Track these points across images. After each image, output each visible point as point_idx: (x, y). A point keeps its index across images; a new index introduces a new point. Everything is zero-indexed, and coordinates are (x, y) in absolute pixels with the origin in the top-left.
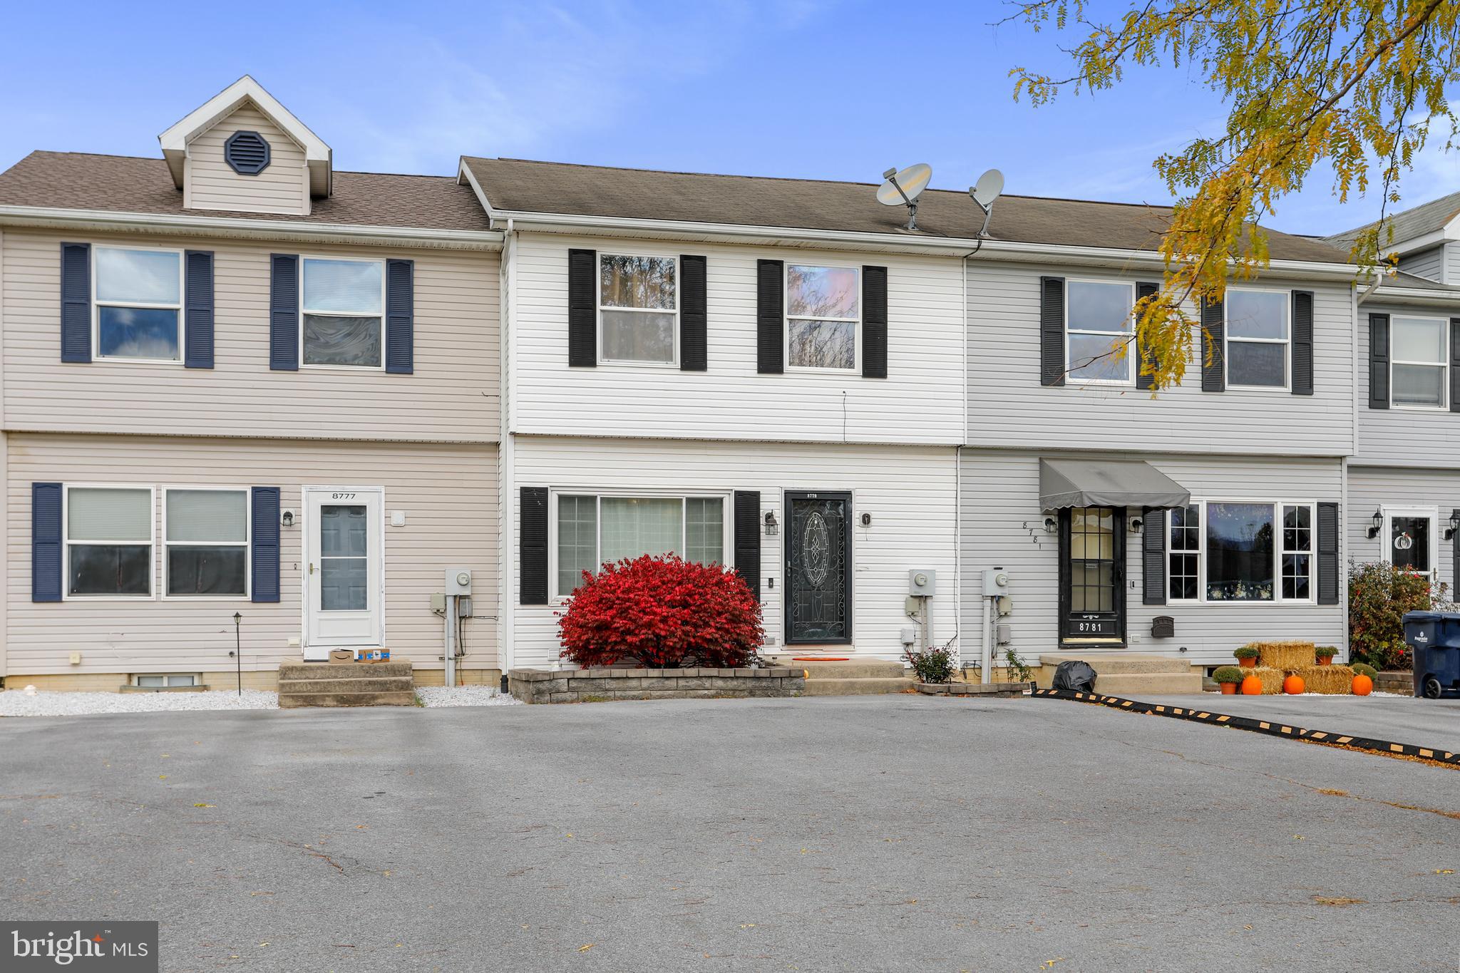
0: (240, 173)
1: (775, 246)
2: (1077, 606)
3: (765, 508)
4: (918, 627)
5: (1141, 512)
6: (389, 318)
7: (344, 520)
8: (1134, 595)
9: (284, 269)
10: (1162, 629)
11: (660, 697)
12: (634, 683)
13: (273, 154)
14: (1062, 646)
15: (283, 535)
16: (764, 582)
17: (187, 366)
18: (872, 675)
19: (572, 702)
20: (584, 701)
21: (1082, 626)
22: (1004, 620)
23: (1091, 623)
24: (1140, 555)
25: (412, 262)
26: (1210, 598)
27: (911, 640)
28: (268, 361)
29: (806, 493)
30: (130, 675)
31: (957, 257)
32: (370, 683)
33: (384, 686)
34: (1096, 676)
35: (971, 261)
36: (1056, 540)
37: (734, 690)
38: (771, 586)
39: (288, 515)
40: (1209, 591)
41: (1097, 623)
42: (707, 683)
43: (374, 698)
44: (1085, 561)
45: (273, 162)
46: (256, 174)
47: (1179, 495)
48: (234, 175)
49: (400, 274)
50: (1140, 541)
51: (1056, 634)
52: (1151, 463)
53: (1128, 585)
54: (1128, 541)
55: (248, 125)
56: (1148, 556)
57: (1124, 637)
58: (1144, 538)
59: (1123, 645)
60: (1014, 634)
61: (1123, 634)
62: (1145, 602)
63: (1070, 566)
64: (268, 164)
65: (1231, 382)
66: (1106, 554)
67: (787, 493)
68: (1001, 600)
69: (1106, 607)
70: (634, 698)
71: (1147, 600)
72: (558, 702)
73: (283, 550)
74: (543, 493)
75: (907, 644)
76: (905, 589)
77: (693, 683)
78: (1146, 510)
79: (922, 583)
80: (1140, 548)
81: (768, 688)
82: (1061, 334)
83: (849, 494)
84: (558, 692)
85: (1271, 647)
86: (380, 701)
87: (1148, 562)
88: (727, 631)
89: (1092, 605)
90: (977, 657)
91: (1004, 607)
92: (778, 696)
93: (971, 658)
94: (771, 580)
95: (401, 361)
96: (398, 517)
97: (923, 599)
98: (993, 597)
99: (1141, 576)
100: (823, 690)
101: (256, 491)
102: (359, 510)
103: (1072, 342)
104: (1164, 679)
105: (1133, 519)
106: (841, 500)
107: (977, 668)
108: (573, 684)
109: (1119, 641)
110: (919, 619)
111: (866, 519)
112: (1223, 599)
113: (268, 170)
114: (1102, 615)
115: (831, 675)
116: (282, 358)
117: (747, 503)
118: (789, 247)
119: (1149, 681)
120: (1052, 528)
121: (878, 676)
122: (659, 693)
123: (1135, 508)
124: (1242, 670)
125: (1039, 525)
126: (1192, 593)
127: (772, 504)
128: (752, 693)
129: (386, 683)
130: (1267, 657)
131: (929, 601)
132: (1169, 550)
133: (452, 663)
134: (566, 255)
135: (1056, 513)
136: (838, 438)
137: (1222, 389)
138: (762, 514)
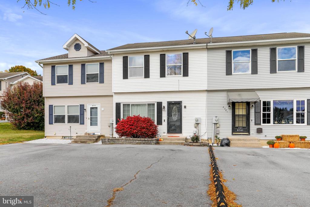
0: (77, 51)
1: (163, 51)
2: (237, 125)
3: (163, 105)
4: (197, 130)
5: (254, 103)
6: (100, 73)
8: (252, 123)
9: (83, 66)
10: (259, 131)
13: (81, 47)
14: (232, 134)
15: (85, 113)
16: (163, 120)
17: (69, 84)
18: (178, 140)
19: (108, 144)
20: (111, 144)
21: (238, 130)
22: (218, 129)
23: (240, 129)
24: (254, 113)
25: (104, 63)
26: (274, 123)
27: (195, 133)
28: (81, 83)
29: (172, 102)
30: (63, 137)
31: (205, 49)
32: (88, 139)
33: (90, 140)
35: (208, 49)
36: (231, 110)
37: (140, 143)
38: (164, 121)
39: (85, 109)
41: (242, 129)
42: (135, 141)
43: (86, 142)
44: (239, 115)
45: (82, 48)
46: (79, 50)
48: (76, 51)
49: (102, 65)
50: (254, 110)
51: (231, 132)
52: (256, 92)
53: (251, 120)
54: (250, 110)
55: (77, 42)
56: (256, 114)
57: (249, 133)
58: (255, 109)
60: (220, 132)
61: (249, 132)
62: (255, 125)
63: (235, 116)
64: (81, 48)
65: (278, 71)
66: (244, 113)
67: (168, 102)
68: (217, 124)
69: (245, 125)
71: (256, 124)
72: (106, 144)
73: (85, 115)
74: (120, 104)
76: (195, 122)
77: (132, 141)
79: (197, 120)
80: (254, 112)
81: (147, 143)
82: (231, 63)
83: (181, 102)
85: (285, 136)
86: (87, 142)
89: (241, 125)
90: (211, 136)
91: (218, 125)
92: (149, 144)
93: (210, 137)
94: (164, 120)
95: (102, 81)
96: (103, 109)
97: (198, 124)
98: (215, 124)
99: (254, 118)
100: (165, 143)
101: (80, 105)
102: (96, 108)
103: (234, 65)
104: (250, 143)
105: (252, 105)
106: (179, 103)
107: (211, 139)
110: (197, 128)
111: (185, 107)
112: (278, 124)
113: (81, 49)
114: (243, 127)
115: (169, 140)
116: (83, 82)
117: (160, 104)
118: (166, 51)
119: (246, 143)
120: (229, 108)
121: (179, 140)
123: (252, 102)
124: (275, 141)
125: (227, 107)
126: (269, 122)
127: (165, 104)
128: (144, 144)
129: (90, 139)
130: (284, 138)
131: (199, 124)
132: (262, 112)
133: (111, 136)
134: (122, 58)
135: (231, 104)
136: (178, 90)
137: (276, 73)
138: (163, 106)
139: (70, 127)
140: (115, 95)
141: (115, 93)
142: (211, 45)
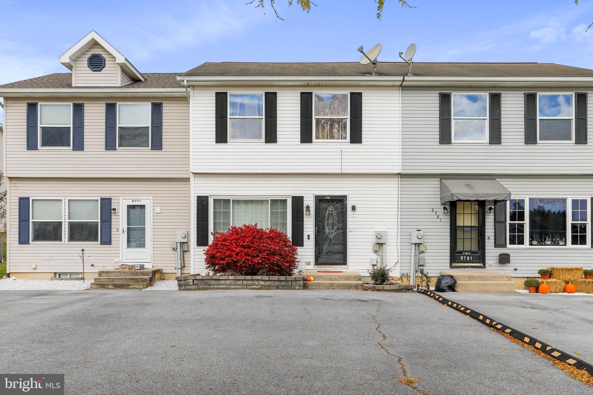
0: (94, 71)
1: (308, 86)
2: (459, 248)
3: (305, 204)
4: (379, 258)
5: (493, 203)
6: (152, 127)
7: (137, 211)
8: (489, 243)
9: (111, 109)
10: (504, 259)
11: (235, 289)
12: (223, 282)
13: (106, 62)
14: (451, 267)
15: (113, 217)
16: (305, 237)
17: (73, 150)
18: (345, 280)
19: (194, 290)
20: (199, 290)
21: (462, 258)
22: (422, 255)
23: (467, 256)
24: (493, 224)
25: (162, 103)
26: (531, 244)
27: (375, 263)
28: (104, 147)
29: (325, 196)
30: (55, 273)
31: (396, 86)
32: (131, 279)
33: (137, 281)
34: (456, 282)
35: (404, 88)
36: (449, 217)
37: (269, 286)
38: (309, 239)
39: (114, 209)
40: (530, 241)
41: (470, 256)
42: (256, 283)
43: (129, 285)
44: (464, 227)
45: (106, 65)
46: (100, 71)
47: (505, 194)
48: (91, 72)
49: (157, 108)
50: (493, 217)
51: (449, 261)
52: (498, 180)
53: (486, 238)
54: (486, 217)
55: (96, 51)
56: (497, 224)
57: (484, 263)
58: (495, 216)
59: (484, 267)
60: (427, 261)
61: (484, 262)
62: (495, 247)
63: (456, 229)
64: (104, 66)
65: (540, 139)
66: (475, 223)
67: (316, 196)
68: (420, 245)
69: (475, 248)
70: (222, 289)
71: (496, 245)
72: (188, 290)
73: (112, 223)
74: (206, 198)
75: (374, 265)
76: (374, 240)
77: (250, 282)
78: (496, 202)
79: (379, 237)
80: (493, 220)
81: (285, 285)
82: (449, 120)
83: (345, 196)
84: (188, 285)
85: (557, 269)
86: (131, 287)
87: (497, 228)
88: (268, 259)
89: (467, 247)
90: (408, 271)
91: (422, 248)
92: (290, 289)
93: (405, 272)
94: (309, 236)
95: (157, 145)
96: (158, 210)
97: (381, 245)
98: (416, 244)
99: (493, 234)
100: (319, 287)
101: (102, 199)
102: (143, 207)
103: (456, 123)
104: (494, 285)
105: (489, 207)
106: (341, 200)
107: (408, 277)
108: (195, 282)
109: (481, 265)
110: (379, 254)
111: (354, 208)
112: (538, 245)
113: (104, 69)
114: (472, 252)
115: (325, 279)
116: (110, 146)
117: (298, 201)
118: (315, 86)
119: (486, 285)
120: (446, 211)
121: (348, 280)
122: (234, 287)
123: (490, 201)
124: (540, 280)
125: (440, 210)
126: (521, 242)
127: (309, 202)
128: (277, 288)
129: (137, 279)
130: (556, 274)
131: (384, 245)
132: (508, 221)
133: (179, 270)
134: (214, 95)
135: (449, 204)
136: (339, 171)
137: (536, 143)
138: (305, 206)
139: (83, 250)
140: (196, 179)
141: (195, 174)
142: (410, 79)
